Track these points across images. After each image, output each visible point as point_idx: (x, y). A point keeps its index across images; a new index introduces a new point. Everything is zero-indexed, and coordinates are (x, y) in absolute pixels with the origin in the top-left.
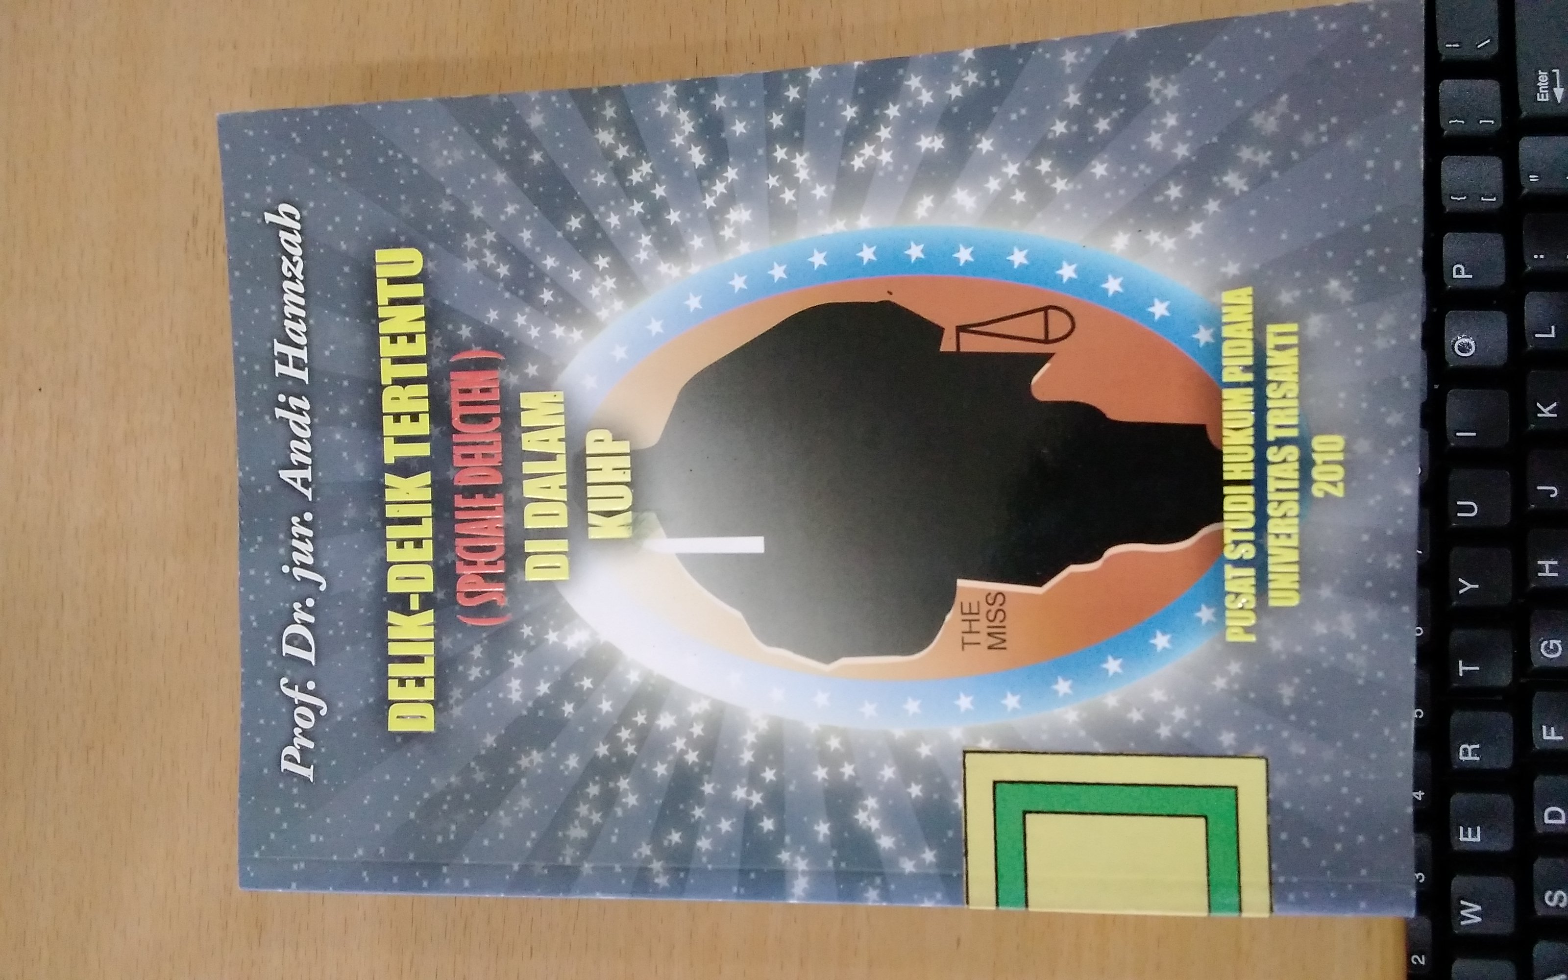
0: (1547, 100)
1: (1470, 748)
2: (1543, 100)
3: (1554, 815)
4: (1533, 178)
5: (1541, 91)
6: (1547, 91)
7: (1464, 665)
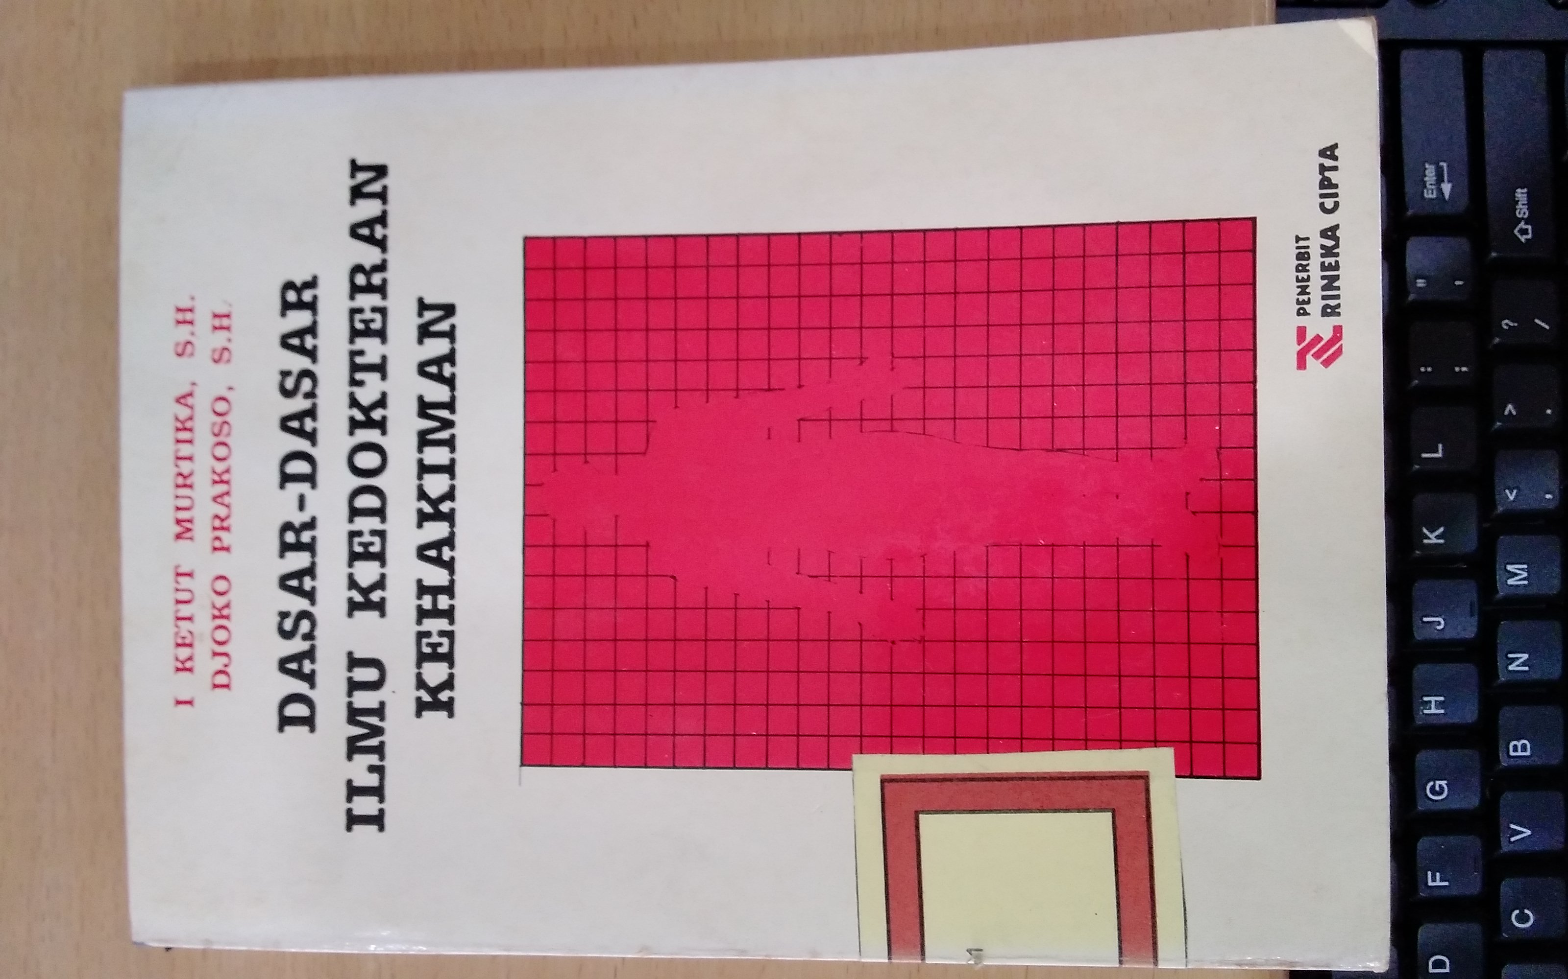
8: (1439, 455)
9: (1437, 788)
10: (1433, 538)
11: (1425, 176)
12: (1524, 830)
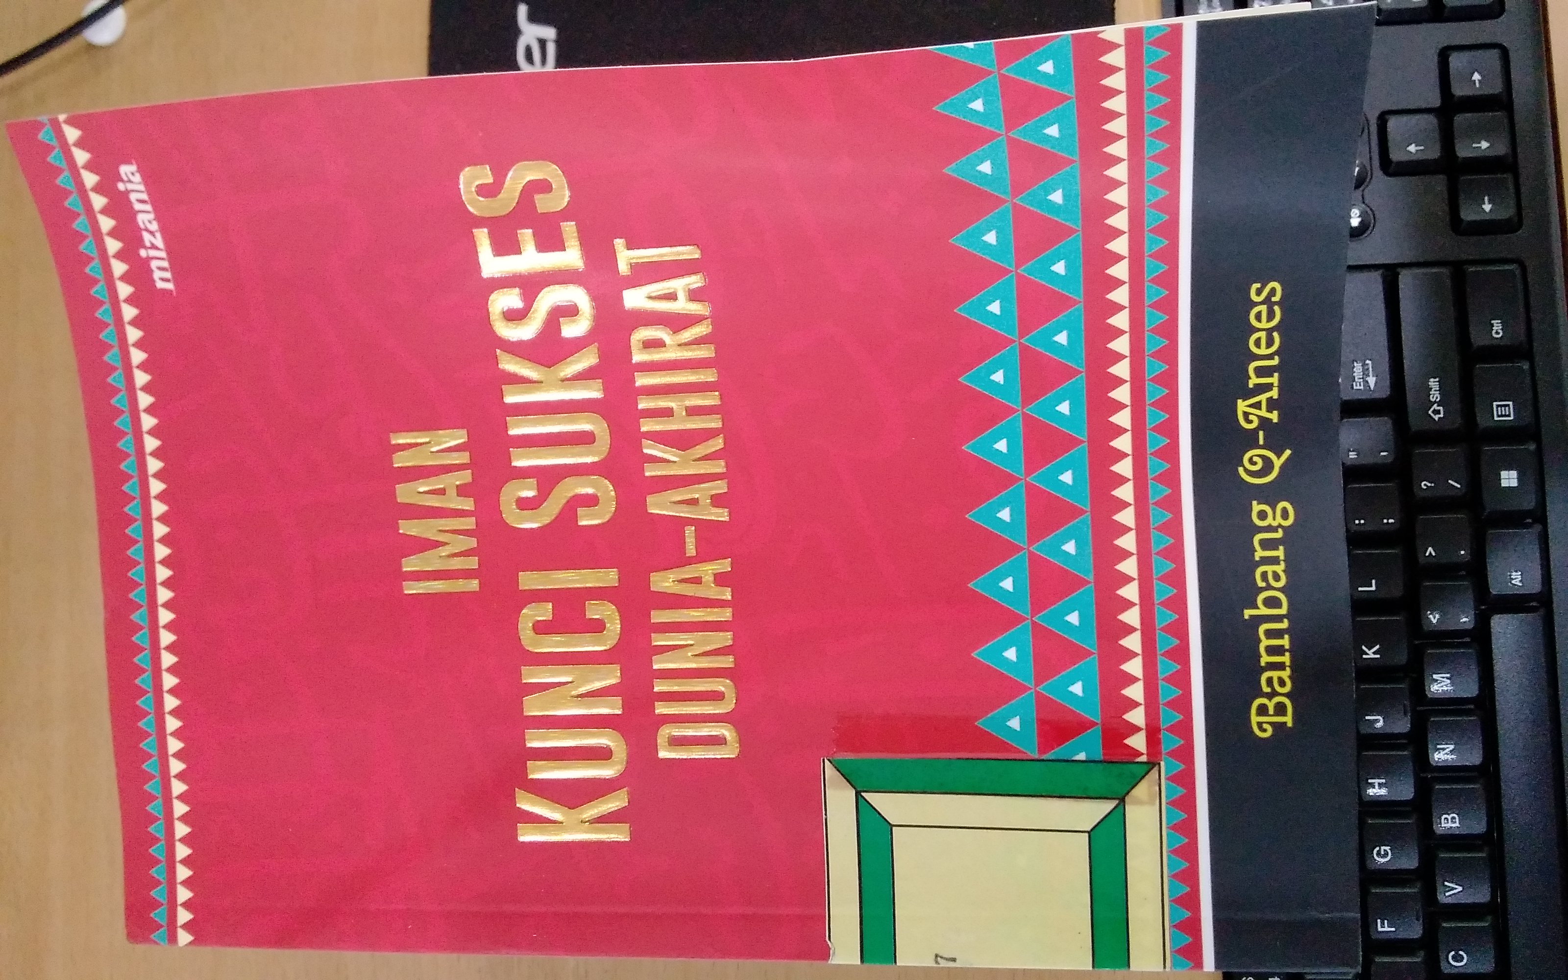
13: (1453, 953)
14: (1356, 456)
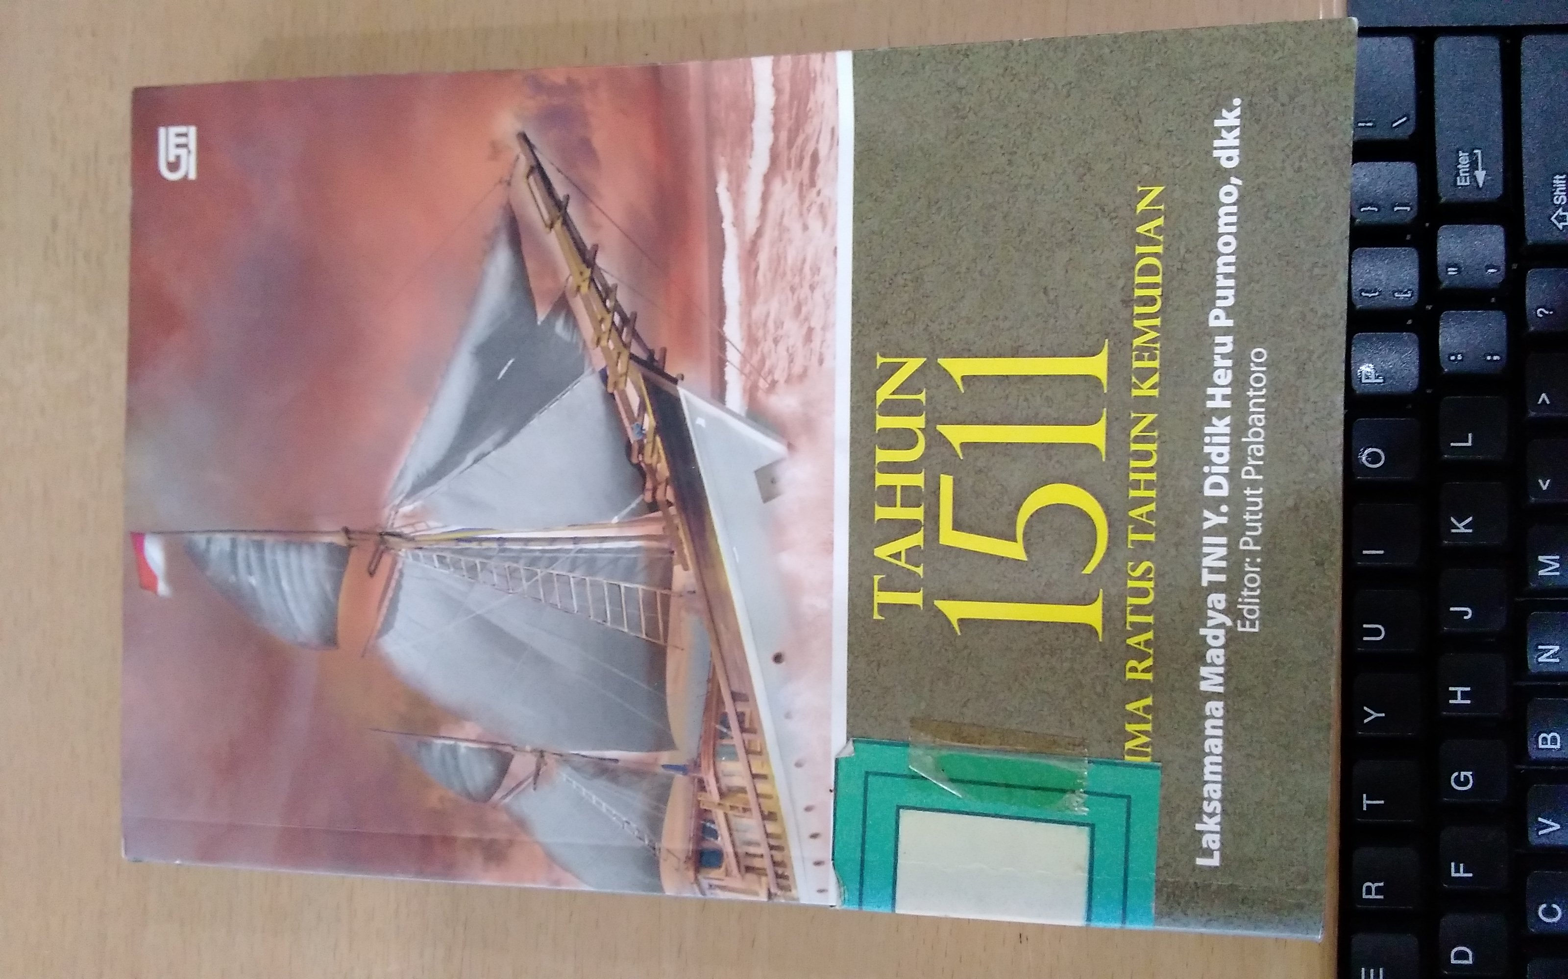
0: (1468, 183)
1: (1373, 886)
2: (1462, 184)
3: (1462, 955)
4: (1452, 271)
5: (1461, 175)
6: (1467, 174)
7: (1367, 800)
8: (1469, 444)
9: (1462, 779)
10: (1461, 528)
11: (1459, 164)
12: (1553, 824)
13: (1544, 906)
14: (1454, 273)
